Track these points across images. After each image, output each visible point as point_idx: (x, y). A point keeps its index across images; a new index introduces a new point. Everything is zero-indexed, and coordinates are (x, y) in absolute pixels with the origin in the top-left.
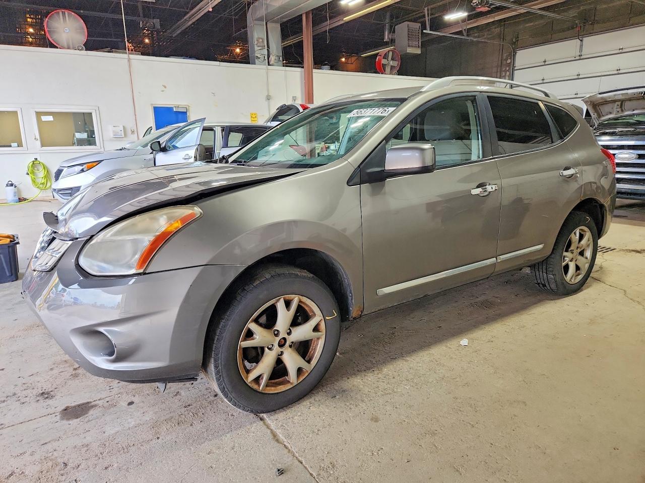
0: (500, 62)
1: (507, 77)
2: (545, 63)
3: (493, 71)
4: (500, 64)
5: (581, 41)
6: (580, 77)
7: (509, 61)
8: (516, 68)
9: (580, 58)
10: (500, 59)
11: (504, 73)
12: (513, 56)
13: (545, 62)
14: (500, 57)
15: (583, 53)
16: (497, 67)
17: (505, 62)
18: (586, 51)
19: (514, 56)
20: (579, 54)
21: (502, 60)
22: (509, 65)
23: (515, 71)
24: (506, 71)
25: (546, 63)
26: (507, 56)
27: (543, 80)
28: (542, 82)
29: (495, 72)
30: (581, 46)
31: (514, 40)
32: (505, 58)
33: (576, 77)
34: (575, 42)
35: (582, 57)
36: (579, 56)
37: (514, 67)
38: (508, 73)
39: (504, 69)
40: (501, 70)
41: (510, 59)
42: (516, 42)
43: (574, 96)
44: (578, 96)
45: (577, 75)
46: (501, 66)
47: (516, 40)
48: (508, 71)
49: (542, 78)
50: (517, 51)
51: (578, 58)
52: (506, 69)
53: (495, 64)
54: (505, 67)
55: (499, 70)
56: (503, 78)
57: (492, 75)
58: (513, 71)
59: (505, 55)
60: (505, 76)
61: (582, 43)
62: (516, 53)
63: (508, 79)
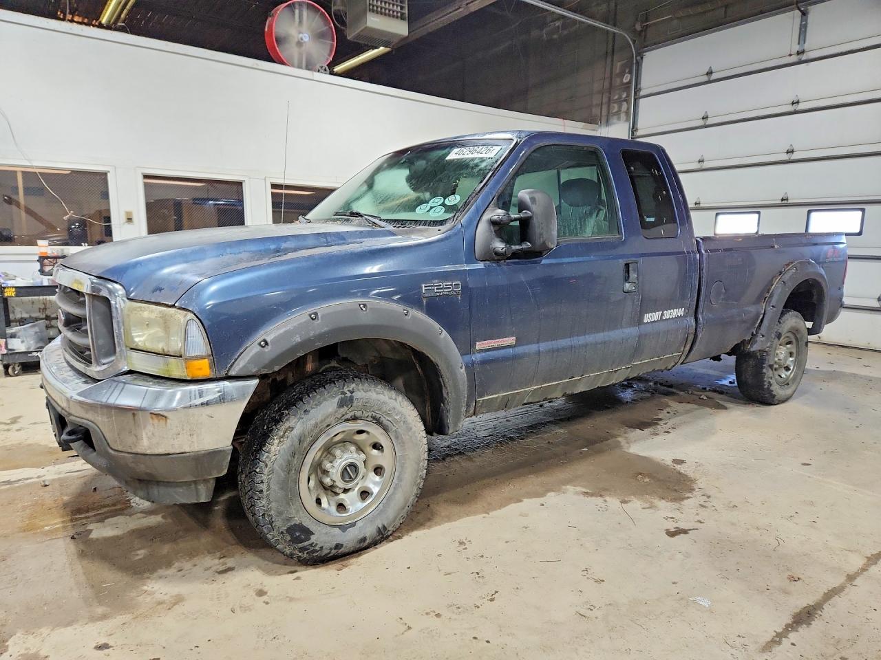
0: (607, 81)
1: (623, 116)
2: (710, 78)
3: (594, 103)
4: (607, 84)
5: (804, 14)
6: (801, 106)
7: (627, 78)
8: (642, 93)
9: (801, 58)
10: (608, 74)
11: (616, 106)
12: (635, 67)
13: (710, 73)
14: (608, 69)
15: (806, 46)
16: (601, 92)
17: (618, 80)
18: (816, 40)
19: (639, 64)
20: (796, 48)
21: (611, 78)
22: (627, 87)
23: (641, 100)
24: (620, 102)
25: (714, 77)
26: (622, 66)
27: (705, 118)
28: (701, 123)
29: (598, 105)
30: (803, 29)
31: (638, 27)
32: (618, 71)
33: (790, 108)
34: (787, 21)
35: (804, 57)
36: (798, 53)
37: (637, 90)
38: (625, 106)
39: (616, 97)
40: (609, 100)
41: (630, 72)
42: (642, 31)
43: (785, 157)
44: (795, 156)
45: (793, 103)
46: (610, 89)
47: (642, 27)
48: (625, 100)
49: (703, 115)
50: (646, 52)
51: (794, 59)
52: (620, 97)
53: (597, 86)
54: (618, 92)
55: (605, 100)
56: (615, 117)
57: (591, 111)
58: (635, 100)
59: (619, 64)
60: (618, 113)
61: (806, 21)
62: (642, 58)
63: (625, 119)
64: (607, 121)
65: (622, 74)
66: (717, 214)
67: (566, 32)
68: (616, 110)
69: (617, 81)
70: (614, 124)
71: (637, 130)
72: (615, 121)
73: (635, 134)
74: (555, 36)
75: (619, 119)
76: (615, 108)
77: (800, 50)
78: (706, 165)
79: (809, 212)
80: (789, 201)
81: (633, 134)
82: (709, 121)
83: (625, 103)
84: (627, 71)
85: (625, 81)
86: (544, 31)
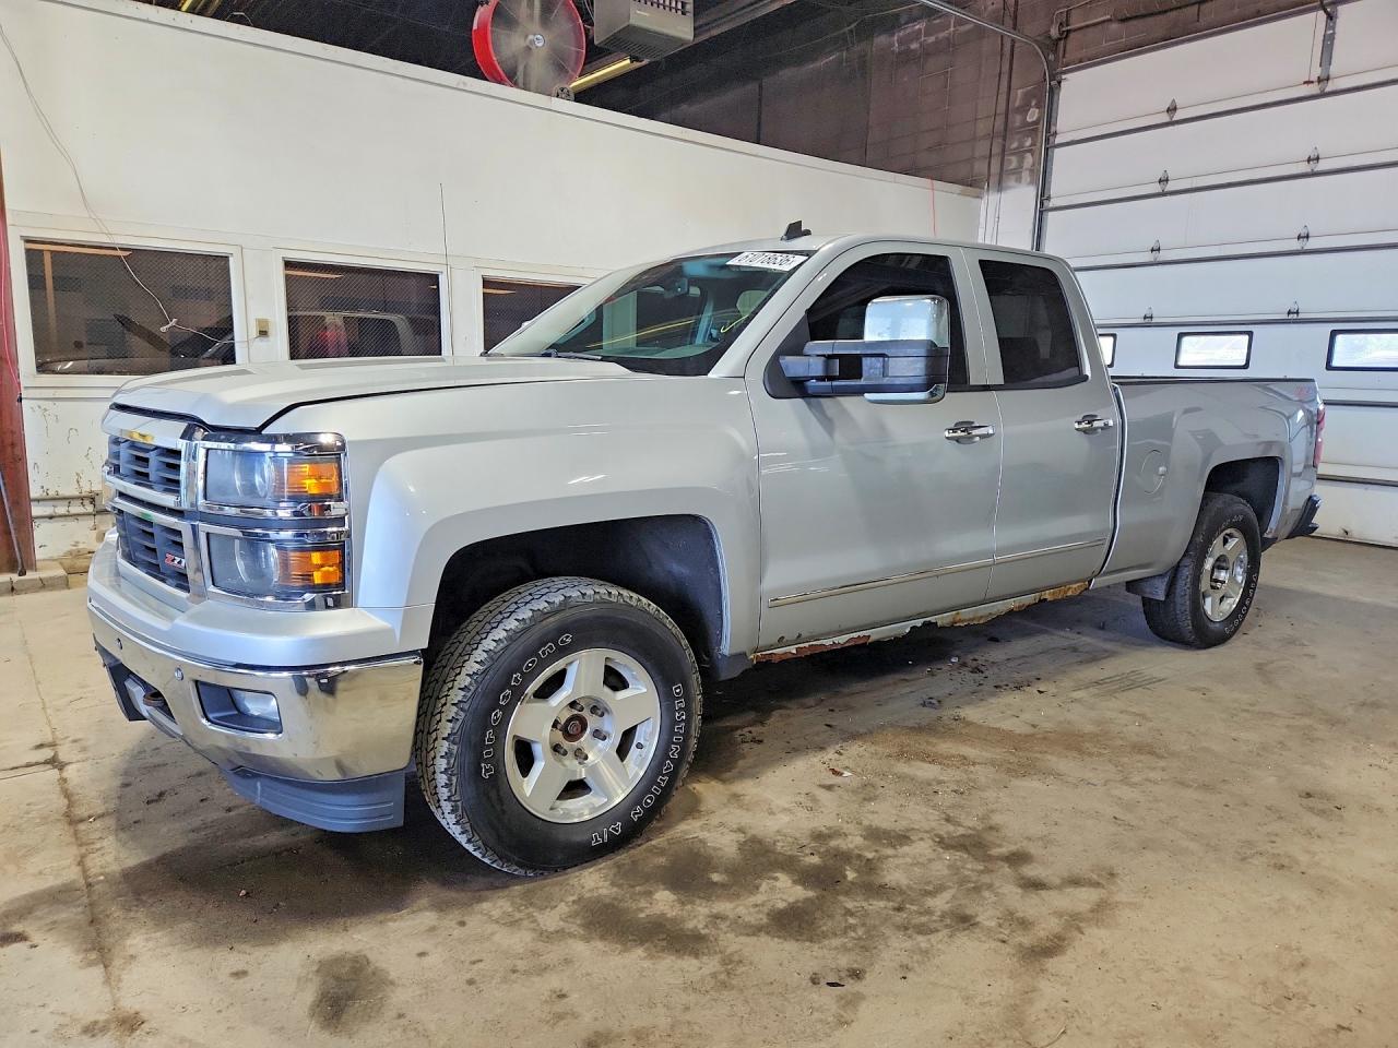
0: (1000, 121)
1: (1026, 176)
2: (1172, 117)
3: (978, 153)
4: (999, 124)
5: (1331, 17)
6: (1322, 166)
7: (1033, 115)
8: (1059, 140)
9: (1322, 88)
10: (1002, 107)
11: (1014, 159)
12: (1047, 95)
13: (1172, 109)
14: (1003, 99)
15: (1333, 70)
16: (992, 136)
17: (1019, 118)
18: (1348, 62)
19: (1054, 91)
20: (1317, 72)
21: (1007, 117)
22: (1032, 129)
23: (1057, 151)
24: (1020, 153)
25: (1178, 116)
26: (1025, 95)
27: (1164, 181)
28: (1157, 188)
29: (984, 157)
30: (1328, 41)
31: (1054, 32)
32: (1017, 104)
33: (1304, 168)
34: (1306, 28)
35: (1330, 87)
36: (1320, 80)
37: (1051, 134)
38: (1029, 159)
39: (1015, 145)
40: (1003, 151)
41: (1038, 106)
42: (1060, 39)
43: (1296, 245)
44: (1311, 244)
45: (1309, 160)
46: (1005, 134)
47: (1061, 34)
48: (1030, 151)
49: (1160, 175)
50: (1065, 72)
51: (1314, 89)
52: (1021, 145)
53: (983, 127)
54: (1018, 136)
55: (996, 150)
56: (1013, 177)
57: (972, 168)
58: (1047, 149)
59: (1020, 92)
60: (1017, 172)
61: (1333, 28)
62: (1059, 83)
63: (1028, 180)
64: (1000, 183)
65: (1024, 109)
66: (1181, 336)
67: (932, 39)
68: (1014, 165)
69: (1017, 120)
70: (1009, 188)
71: (1049, 198)
72: (1012, 183)
73: (1045, 203)
74: (914, 46)
75: (1019, 180)
76: (1013, 162)
77: (1324, 76)
78: (1163, 256)
79: (1334, 333)
80: (1301, 316)
81: (1042, 203)
82: (1170, 187)
83: (1029, 155)
84: (1033, 104)
85: (1029, 120)
86: (896, 38)
